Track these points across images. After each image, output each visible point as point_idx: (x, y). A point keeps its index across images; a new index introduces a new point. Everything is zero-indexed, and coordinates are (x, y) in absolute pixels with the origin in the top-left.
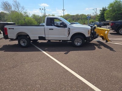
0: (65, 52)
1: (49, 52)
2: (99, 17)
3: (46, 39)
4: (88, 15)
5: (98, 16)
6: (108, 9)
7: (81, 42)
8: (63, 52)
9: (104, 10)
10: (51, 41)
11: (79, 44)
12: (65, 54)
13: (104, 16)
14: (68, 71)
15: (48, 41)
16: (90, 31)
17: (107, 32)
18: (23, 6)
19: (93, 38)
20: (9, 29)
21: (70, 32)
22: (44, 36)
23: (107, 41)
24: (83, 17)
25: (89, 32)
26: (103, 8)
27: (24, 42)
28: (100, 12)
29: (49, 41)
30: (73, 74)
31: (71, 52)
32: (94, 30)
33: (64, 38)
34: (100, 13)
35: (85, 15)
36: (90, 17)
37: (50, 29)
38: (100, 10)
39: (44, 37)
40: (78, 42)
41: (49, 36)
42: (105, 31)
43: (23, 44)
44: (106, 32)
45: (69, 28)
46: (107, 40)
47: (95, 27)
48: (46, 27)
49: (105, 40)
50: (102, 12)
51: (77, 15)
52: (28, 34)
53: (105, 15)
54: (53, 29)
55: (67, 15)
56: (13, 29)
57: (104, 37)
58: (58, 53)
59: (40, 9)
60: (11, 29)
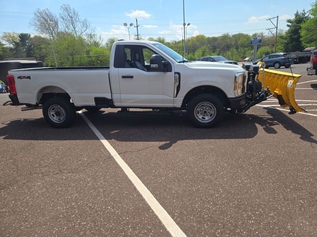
0: (162, 143)
1: (118, 143)
2: (286, 39)
3: (116, 104)
4: (255, 35)
5: (281, 37)
6: (312, 17)
7: (212, 112)
8: (157, 143)
9: (300, 20)
10: (131, 110)
11: (207, 118)
12: (161, 148)
13: (300, 37)
14: (148, 208)
15: (120, 109)
16: (240, 80)
17: (292, 81)
18: (86, 20)
19: (251, 100)
20: (20, 78)
21: (179, 85)
22: (108, 96)
23: (293, 111)
24: (240, 42)
25: (236, 82)
26: (297, 15)
27: (58, 114)
28: (288, 26)
29: (124, 109)
30: (160, 222)
31: (179, 142)
32: (254, 77)
33: (163, 101)
34: (288, 28)
35: (246, 36)
36: (260, 41)
37: (123, 77)
38: (289, 21)
39: (110, 98)
40: (205, 112)
41: (124, 96)
42: (287, 81)
43: (55, 119)
44: (290, 82)
45: (179, 74)
46: (294, 106)
47: (256, 69)
48: (113, 70)
49: (288, 108)
50: (294, 26)
51: (225, 37)
52: (65, 90)
53: (303, 33)
54: (132, 77)
55: (198, 37)
56: (29, 78)
57: (284, 97)
58: (141, 144)
59: (125, 25)
60: (24, 77)
